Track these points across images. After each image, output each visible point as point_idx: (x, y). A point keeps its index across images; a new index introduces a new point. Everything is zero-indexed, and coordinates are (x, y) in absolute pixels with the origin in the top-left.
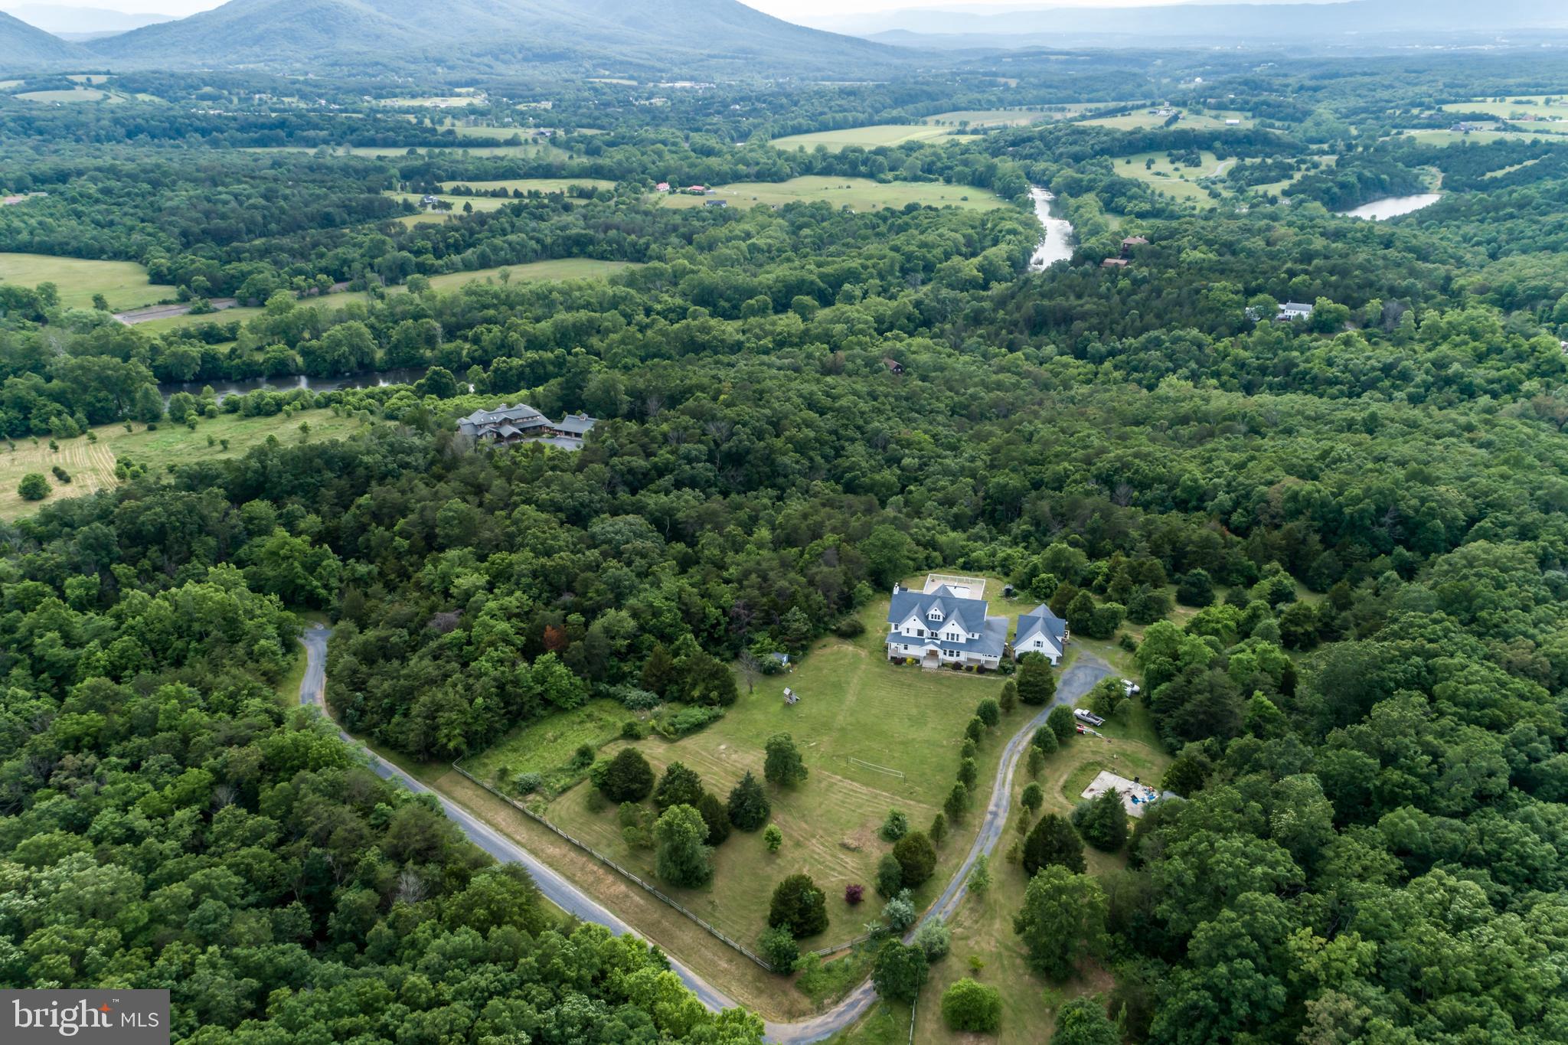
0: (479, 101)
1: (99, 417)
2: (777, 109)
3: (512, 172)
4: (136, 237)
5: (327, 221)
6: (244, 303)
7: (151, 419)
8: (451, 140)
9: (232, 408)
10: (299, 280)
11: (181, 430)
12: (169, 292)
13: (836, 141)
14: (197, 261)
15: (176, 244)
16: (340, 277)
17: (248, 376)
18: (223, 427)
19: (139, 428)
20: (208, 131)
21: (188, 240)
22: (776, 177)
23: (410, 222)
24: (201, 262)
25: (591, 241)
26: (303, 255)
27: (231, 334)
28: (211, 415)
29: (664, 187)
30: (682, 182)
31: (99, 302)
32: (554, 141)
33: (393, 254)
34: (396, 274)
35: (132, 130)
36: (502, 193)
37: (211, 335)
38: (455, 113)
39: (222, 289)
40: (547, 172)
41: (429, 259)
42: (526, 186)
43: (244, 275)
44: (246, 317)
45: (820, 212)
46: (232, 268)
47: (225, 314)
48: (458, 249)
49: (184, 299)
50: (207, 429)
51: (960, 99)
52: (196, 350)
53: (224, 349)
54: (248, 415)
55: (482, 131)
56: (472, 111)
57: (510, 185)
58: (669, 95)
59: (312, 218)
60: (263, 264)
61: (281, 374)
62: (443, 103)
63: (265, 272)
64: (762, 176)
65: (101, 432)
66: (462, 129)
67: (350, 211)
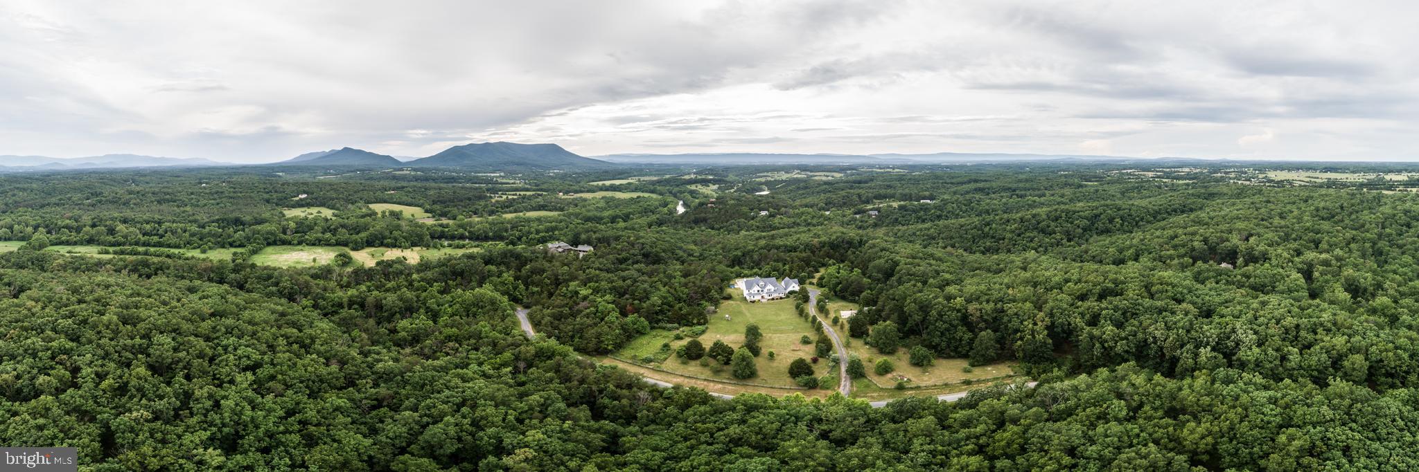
0: (502, 174)
1: (414, 245)
2: (586, 176)
3: (517, 190)
4: (421, 201)
5: (469, 199)
6: (449, 219)
7: (428, 247)
8: (497, 183)
9: (450, 246)
10: (464, 213)
11: (436, 250)
12: (430, 215)
13: (608, 183)
14: (437, 207)
15: (431, 203)
16: (475, 213)
17: (453, 238)
18: (449, 251)
19: (424, 249)
20: (434, 180)
21: (434, 202)
22: (593, 191)
23: (493, 201)
24: (438, 207)
25: (546, 206)
26: (465, 207)
27: (447, 226)
28: (444, 247)
29: (561, 194)
30: (566, 193)
31: (413, 215)
32: (525, 183)
33: (490, 208)
34: (492, 213)
35: (417, 179)
36: (516, 195)
37: (441, 225)
38: (497, 177)
39: (444, 215)
40: (527, 190)
41: (500, 209)
42: (522, 193)
43: (450, 211)
44: (451, 222)
45: (613, 199)
46: (446, 209)
47: (445, 221)
48: (507, 207)
49: (434, 217)
50: (443, 251)
51: (635, 173)
52: (440, 229)
53: (447, 230)
54: (455, 248)
55: (504, 181)
56: (501, 176)
57: (518, 193)
58: (554, 173)
59: (465, 199)
60: (455, 208)
61: (462, 237)
62: (492, 175)
63: (455, 210)
64: (588, 191)
65: (415, 248)
66: (499, 180)
67: (476, 197)
